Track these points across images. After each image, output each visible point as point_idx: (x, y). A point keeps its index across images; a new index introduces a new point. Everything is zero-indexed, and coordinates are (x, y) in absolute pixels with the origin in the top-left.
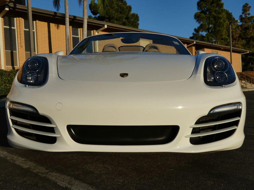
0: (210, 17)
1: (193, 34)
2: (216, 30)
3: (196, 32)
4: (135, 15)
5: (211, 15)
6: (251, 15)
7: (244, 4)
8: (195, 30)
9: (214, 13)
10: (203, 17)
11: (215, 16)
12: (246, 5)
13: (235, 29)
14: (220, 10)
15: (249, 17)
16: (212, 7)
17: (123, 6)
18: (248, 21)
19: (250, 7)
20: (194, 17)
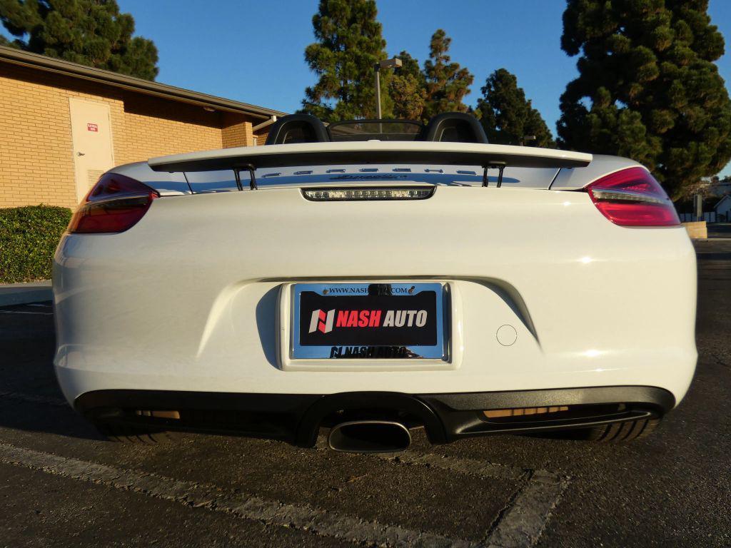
0: (346, 58)
1: (304, 102)
2: (360, 94)
3: (311, 98)
4: (146, 45)
5: (347, 53)
6: (452, 61)
7: (434, 32)
8: (308, 91)
9: (355, 49)
10: (328, 57)
11: (360, 57)
12: (438, 35)
13: (413, 95)
14: (372, 42)
15: (446, 67)
16: (351, 31)
17: (104, 13)
18: (444, 75)
19: (449, 40)
20: (304, 58)
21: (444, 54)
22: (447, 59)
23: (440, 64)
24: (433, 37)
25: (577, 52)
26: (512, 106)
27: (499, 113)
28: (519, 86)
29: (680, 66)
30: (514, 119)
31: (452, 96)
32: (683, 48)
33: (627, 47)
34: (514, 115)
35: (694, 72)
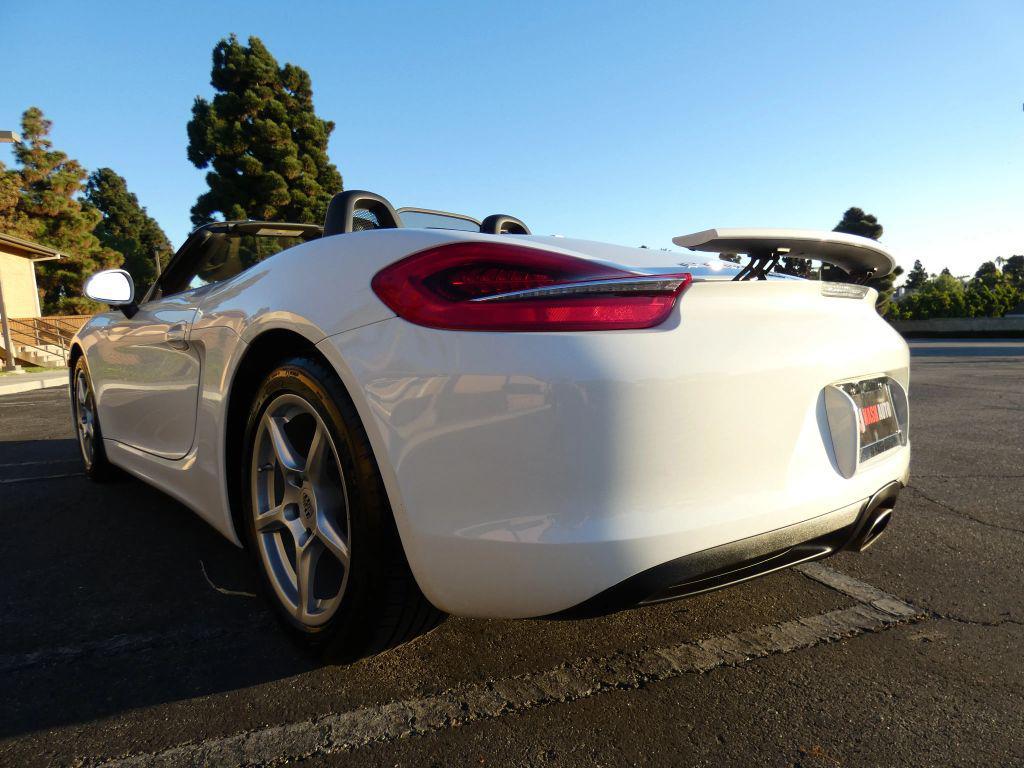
6: (56, 148)
7: (25, 108)
12: (33, 114)
15: (48, 153)
18: (46, 163)
19: (49, 123)
21: (43, 138)
22: (48, 145)
23: (39, 149)
24: (25, 114)
25: (205, 166)
26: (124, 211)
27: (107, 216)
28: (130, 190)
29: (308, 196)
30: (127, 225)
31: (61, 190)
32: (309, 180)
33: (259, 170)
34: (127, 221)
35: (321, 203)
